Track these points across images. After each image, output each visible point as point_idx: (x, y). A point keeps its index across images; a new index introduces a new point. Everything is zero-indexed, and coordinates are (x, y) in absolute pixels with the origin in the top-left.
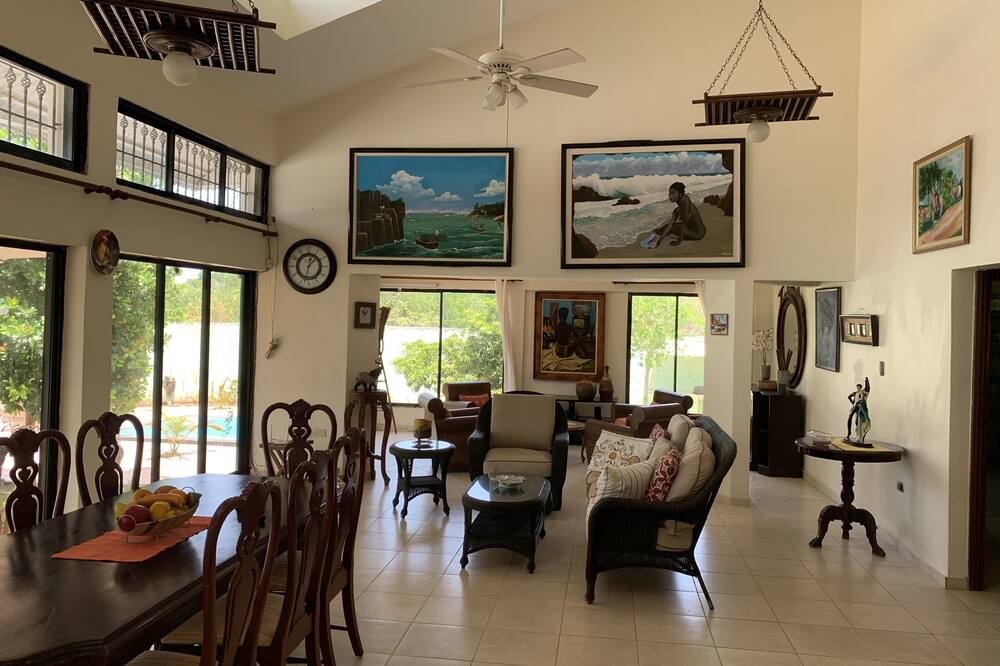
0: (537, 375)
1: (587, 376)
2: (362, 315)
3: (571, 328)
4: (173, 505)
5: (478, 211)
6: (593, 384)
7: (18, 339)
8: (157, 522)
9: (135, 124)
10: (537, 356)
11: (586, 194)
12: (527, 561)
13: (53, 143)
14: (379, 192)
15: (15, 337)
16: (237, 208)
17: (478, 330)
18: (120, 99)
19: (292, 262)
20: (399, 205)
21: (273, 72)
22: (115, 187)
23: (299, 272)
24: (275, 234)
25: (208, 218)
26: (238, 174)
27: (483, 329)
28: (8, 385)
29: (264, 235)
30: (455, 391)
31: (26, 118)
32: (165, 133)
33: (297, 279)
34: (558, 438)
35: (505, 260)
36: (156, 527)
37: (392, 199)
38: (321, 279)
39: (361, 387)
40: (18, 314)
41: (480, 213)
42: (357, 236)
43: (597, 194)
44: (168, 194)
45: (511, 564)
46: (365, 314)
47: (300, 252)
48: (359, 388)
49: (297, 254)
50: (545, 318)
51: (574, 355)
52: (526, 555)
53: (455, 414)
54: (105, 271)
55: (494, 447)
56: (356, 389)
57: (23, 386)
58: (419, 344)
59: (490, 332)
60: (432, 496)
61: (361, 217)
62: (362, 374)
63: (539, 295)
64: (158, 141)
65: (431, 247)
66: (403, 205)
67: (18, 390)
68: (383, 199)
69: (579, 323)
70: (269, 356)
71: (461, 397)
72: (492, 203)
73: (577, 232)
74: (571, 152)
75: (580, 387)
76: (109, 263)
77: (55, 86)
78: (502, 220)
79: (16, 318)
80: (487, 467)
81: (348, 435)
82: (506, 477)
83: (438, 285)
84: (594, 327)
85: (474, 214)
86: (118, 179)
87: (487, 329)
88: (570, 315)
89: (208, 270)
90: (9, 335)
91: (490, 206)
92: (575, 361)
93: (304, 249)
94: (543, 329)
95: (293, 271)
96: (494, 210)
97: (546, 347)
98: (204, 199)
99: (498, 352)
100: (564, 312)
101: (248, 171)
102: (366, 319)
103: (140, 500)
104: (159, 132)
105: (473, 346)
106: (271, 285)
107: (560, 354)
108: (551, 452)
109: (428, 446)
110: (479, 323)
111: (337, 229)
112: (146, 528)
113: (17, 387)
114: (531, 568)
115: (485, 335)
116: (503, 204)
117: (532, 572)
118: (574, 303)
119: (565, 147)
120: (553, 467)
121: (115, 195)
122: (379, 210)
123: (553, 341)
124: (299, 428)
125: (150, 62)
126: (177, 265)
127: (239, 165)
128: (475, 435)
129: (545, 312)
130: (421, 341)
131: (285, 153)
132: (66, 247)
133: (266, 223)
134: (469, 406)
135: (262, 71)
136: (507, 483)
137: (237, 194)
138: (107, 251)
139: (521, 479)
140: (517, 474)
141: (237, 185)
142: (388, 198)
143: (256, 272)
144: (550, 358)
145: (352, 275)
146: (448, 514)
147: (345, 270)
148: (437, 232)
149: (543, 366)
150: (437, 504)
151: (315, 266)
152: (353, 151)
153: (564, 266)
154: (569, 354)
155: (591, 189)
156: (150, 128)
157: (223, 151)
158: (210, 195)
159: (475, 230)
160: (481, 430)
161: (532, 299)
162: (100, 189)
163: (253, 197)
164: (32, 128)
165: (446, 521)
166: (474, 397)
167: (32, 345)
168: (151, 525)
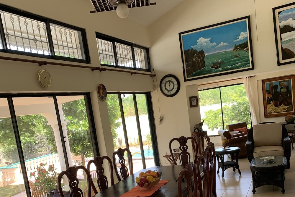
0: (266, 116)
1: (290, 113)
2: (192, 102)
3: (280, 93)
4: (154, 177)
5: (236, 48)
6: (293, 116)
7: (74, 130)
8: (151, 183)
9: (101, 41)
10: (265, 108)
11: (287, 29)
12: (281, 189)
13: (78, 54)
14: (193, 49)
15: (73, 130)
16: (139, 68)
17: (236, 101)
18: (96, 32)
19: (163, 85)
20: (202, 53)
21: (155, 4)
22: (101, 67)
23: (166, 89)
24: (155, 75)
25: (132, 73)
26: (137, 54)
27: (239, 101)
28: (75, 146)
29: (151, 76)
30: (232, 127)
31: (68, 47)
32: (112, 43)
33: (166, 92)
34: (285, 139)
35: (251, 67)
36: (150, 185)
37: (198, 51)
38: (175, 90)
39: (197, 130)
40: (73, 122)
41: (237, 49)
42: (186, 69)
43: (292, 27)
44: (117, 66)
45: (274, 191)
46: (193, 101)
47: (165, 80)
48: (195, 131)
49: (164, 82)
50: (267, 91)
51: (282, 105)
52: (280, 187)
53: (234, 136)
54: (104, 99)
55: (256, 147)
56: (194, 131)
57: (79, 146)
58: (211, 111)
59: (242, 102)
60: (232, 168)
61: (187, 61)
62: (196, 125)
63: (263, 81)
64: (109, 46)
65: (218, 68)
66: (203, 52)
67: (78, 147)
68: (195, 52)
69: (284, 90)
70: (160, 123)
71: (234, 130)
72: (242, 43)
73: (284, 48)
74: (277, 11)
75: (287, 118)
76: (104, 96)
77: (74, 32)
78: (248, 49)
79: (72, 123)
80: (255, 155)
81: (209, 145)
82: (267, 157)
83: (218, 85)
84: (291, 91)
85: (234, 49)
86: (101, 64)
87: (240, 100)
88: (279, 87)
89: (134, 94)
90: (71, 129)
91: (241, 44)
92: (283, 107)
93: (167, 79)
94: (267, 96)
95: (164, 89)
96: (244, 46)
97: (269, 103)
98: (128, 66)
99: (246, 109)
100: (276, 87)
101: (141, 52)
102: (194, 103)
103: (142, 176)
104: (109, 42)
105: (234, 108)
106: (156, 95)
107: (276, 105)
108: (282, 146)
109: (229, 149)
110: (236, 98)
111: (178, 69)
112: (147, 185)
113: (77, 146)
114: (283, 192)
115: (240, 103)
116: (247, 42)
117: (284, 193)
118: (280, 82)
119: (274, 9)
120: (284, 151)
121: (101, 70)
122: (194, 57)
123: (272, 100)
124: (183, 147)
125: (110, 12)
126: (124, 93)
127: (137, 50)
128: (247, 143)
129: (267, 88)
130: (211, 110)
131: (153, 41)
132: (89, 92)
133: (151, 71)
134: (239, 133)
135: (151, 4)
136: (268, 159)
137: (139, 62)
138: (103, 92)
139: (273, 157)
140: (271, 156)
141: (138, 59)
142: (197, 51)
143: (150, 92)
144: (271, 108)
145: (186, 86)
146: (241, 174)
147: (183, 84)
148: (219, 61)
149: (268, 112)
150: (235, 171)
151: (172, 85)
152: (180, 34)
153: (279, 64)
154: (280, 105)
155: (289, 26)
156: (106, 42)
157: (132, 45)
158: (130, 64)
159: (236, 56)
160: (249, 141)
161: (260, 83)
162: (97, 69)
163: (144, 62)
164: (71, 50)
165: (240, 177)
166: (240, 129)
167: (79, 132)
168: (149, 184)
